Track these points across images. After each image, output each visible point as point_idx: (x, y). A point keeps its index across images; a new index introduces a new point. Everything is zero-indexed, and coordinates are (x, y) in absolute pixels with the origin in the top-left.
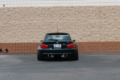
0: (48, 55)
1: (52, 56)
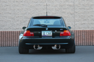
0: (34, 47)
1: (40, 48)
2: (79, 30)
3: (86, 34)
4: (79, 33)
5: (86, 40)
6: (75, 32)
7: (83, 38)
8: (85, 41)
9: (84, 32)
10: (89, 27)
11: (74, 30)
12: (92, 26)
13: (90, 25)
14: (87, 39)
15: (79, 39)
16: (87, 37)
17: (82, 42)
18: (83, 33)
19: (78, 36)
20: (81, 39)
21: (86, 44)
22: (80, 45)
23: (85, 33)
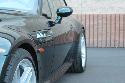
2: (92, 13)
3: (107, 22)
4: (92, 21)
5: (105, 34)
6: (83, 19)
7: (100, 30)
8: (104, 37)
9: (102, 18)
10: (113, 7)
11: (80, 14)
12: (120, 6)
13: (116, 3)
14: (109, 35)
15: (92, 34)
16: (109, 30)
17: (98, 39)
18: (100, 21)
19: (90, 27)
20: (96, 34)
21: (106, 45)
22: (92, 46)
23: (104, 20)
